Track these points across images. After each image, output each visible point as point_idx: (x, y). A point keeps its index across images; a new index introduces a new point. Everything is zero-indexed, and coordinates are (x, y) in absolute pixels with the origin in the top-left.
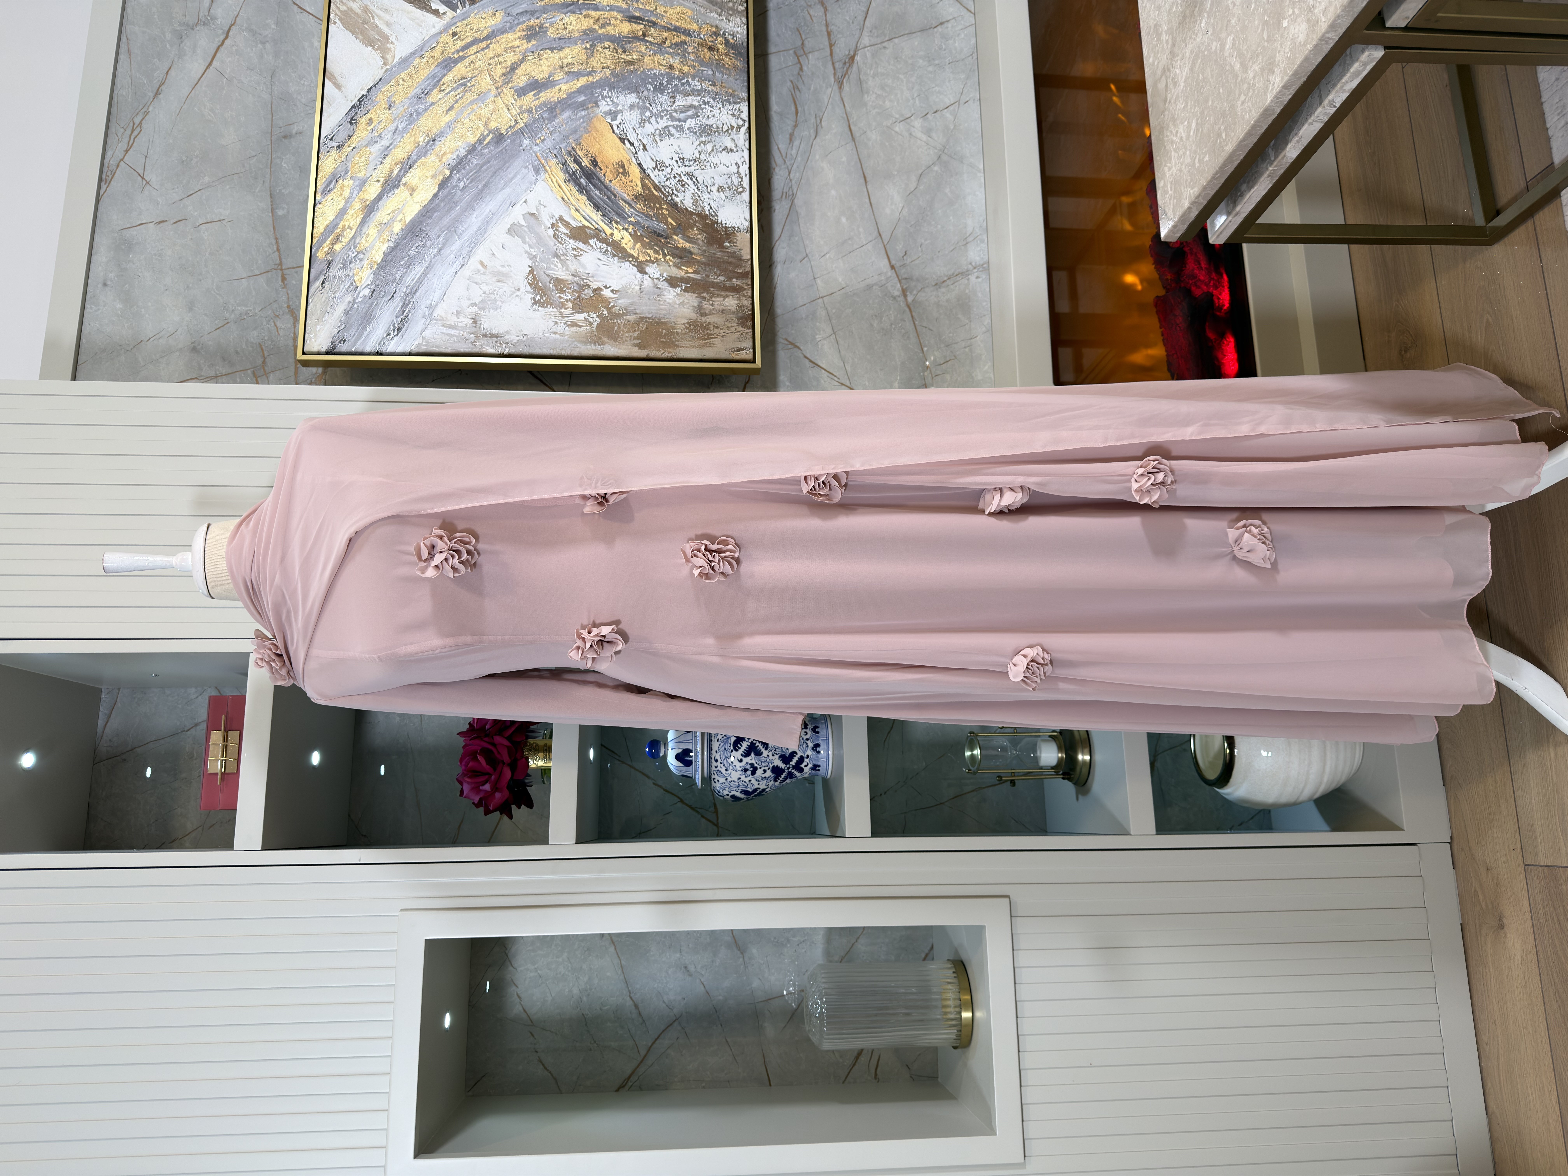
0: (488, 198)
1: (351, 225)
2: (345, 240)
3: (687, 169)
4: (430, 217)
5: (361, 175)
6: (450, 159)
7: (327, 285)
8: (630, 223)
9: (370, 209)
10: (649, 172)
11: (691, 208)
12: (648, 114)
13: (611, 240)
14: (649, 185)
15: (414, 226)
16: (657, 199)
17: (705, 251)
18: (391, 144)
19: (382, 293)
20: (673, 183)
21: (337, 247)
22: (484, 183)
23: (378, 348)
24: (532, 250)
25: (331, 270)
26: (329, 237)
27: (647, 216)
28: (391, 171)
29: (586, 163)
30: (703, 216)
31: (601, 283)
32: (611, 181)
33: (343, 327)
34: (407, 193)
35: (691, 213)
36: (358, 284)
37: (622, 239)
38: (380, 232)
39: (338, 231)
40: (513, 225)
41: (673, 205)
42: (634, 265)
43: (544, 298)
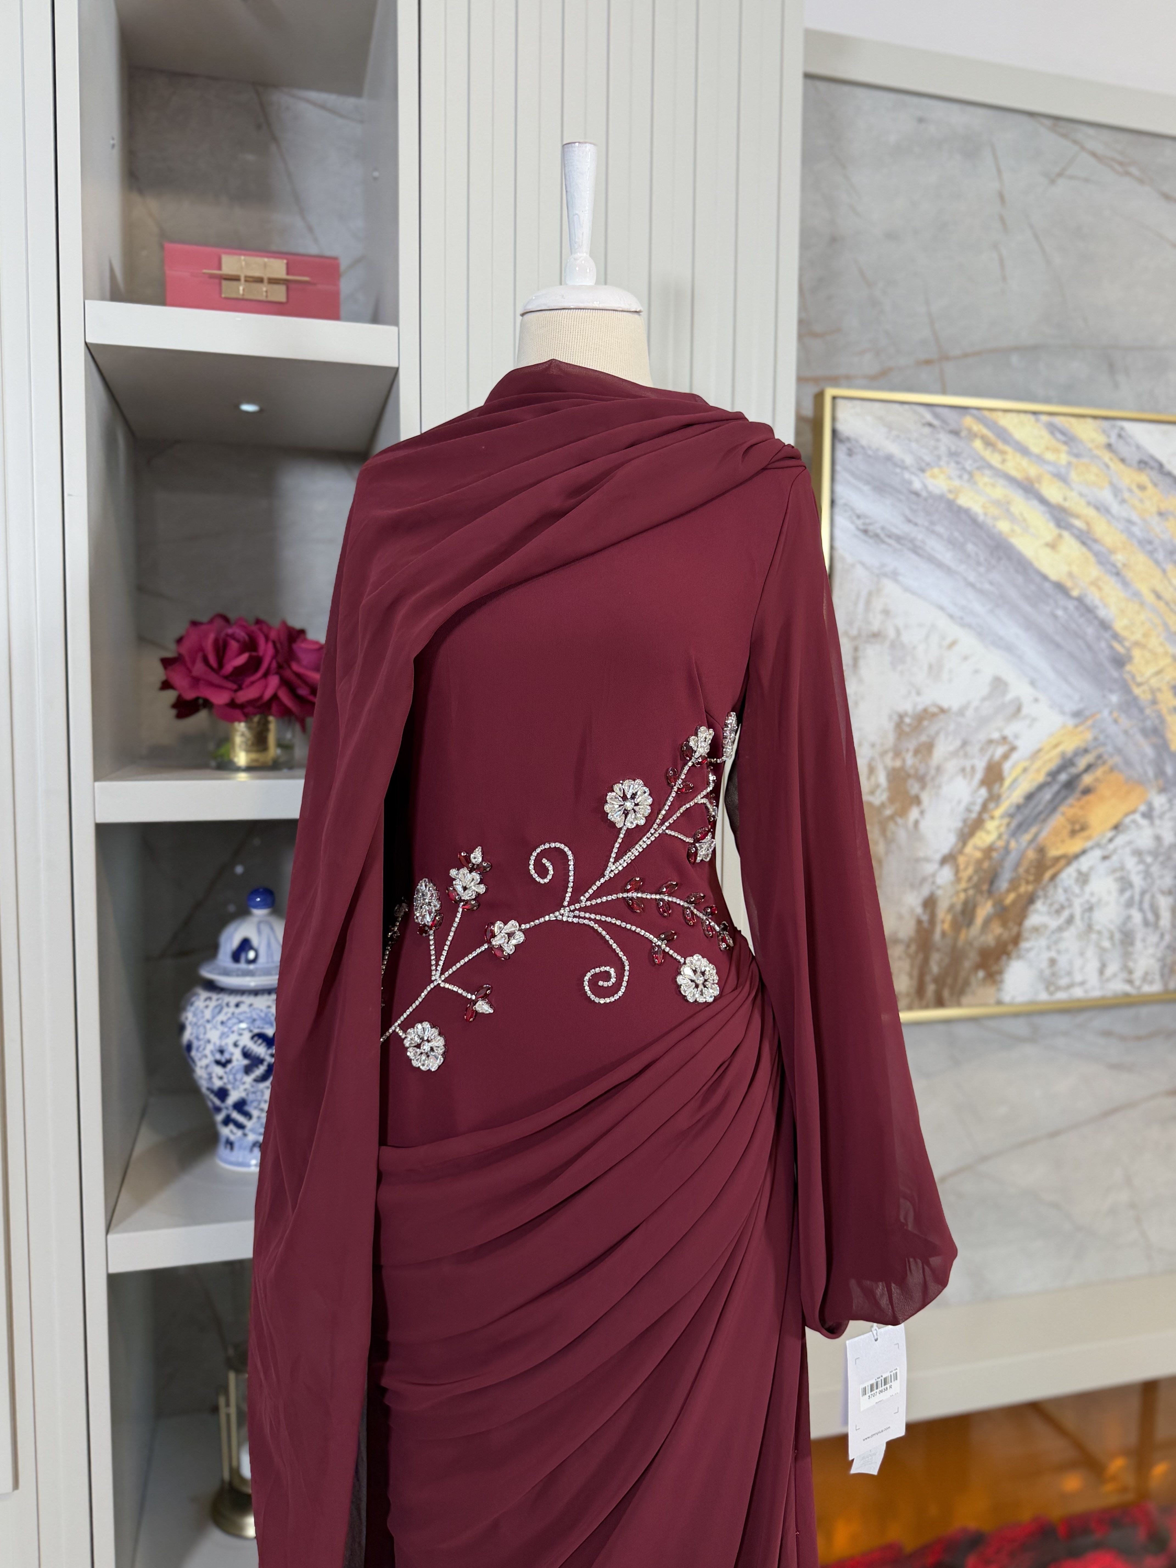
0: (1041, 649)
1: (1007, 463)
2: (987, 454)
3: (1078, 916)
4: (1016, 571)
5: (1073, 476)
6: (1093, 597)
7: (927, 430)
8: (1008, 843)
9: (1028, 488)
10: (1074, 865)
11: (1027, 923)
12: (1149, 859)
13: (985, 817)
14: (1058, 866)
15: (1006, 550)
16: (1038, 877)
17: (971, 945)
18: (1113, 516)
19: (915, 507)
20: (1060, 898)
21: (978, 444)
22: (1062, 643)
23: (839, 502)
24: (971, 711)
25: (947, 435)
26: (992, 432)
27: (1018, 865)
28: (1077, 516)
29: (1087, 779)
30: (1016, 940)
31: (927, 805)
32: (1063, 814)
33: (870, 453)
34: (1049, 539)
35: (1021, 924)
36: (928, 474)
37: (988, 832)
38: (997, 503)
39: (1000, 445)
40: (1006, 684)
41: (1031, 899)
42: (952, 850)
43: (907, 729)
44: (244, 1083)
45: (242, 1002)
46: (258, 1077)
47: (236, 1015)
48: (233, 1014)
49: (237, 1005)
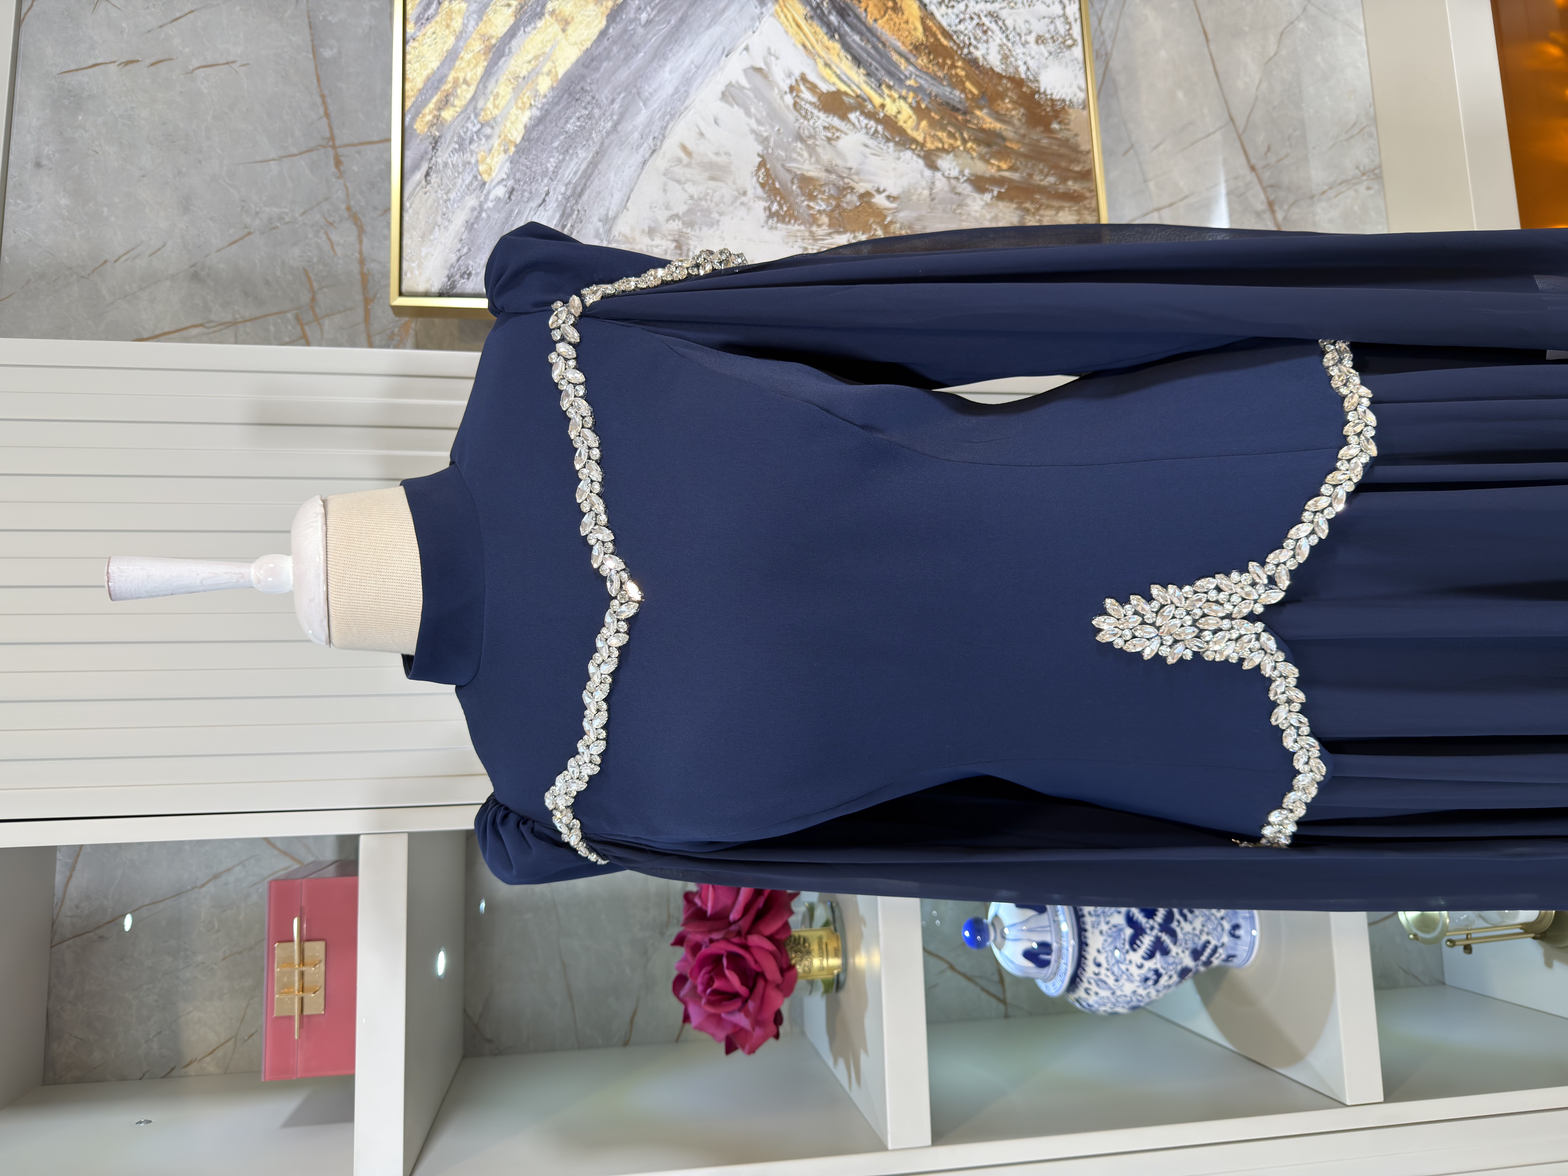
0: (687, 42)
1: (468, 78)
2: (459, 103)
3: (989, 7)
4: (597, 69)
7: (434, 178)
8: (910, 89)
9: (497, 52)
10: (932, 8)
11: (999, 68)
13: (882, 115)
14: (934, 29)
15: (572, 82)
16: (948, 53)
17: (1024, 136)
19: (526, 194)
20: (970, 27)
21: (447, 114)
22: (680, 14)
24: (762, 128)
25: (439, 153)
26: (432, 96)
27: (934, 77)
30: (1018, 82)
31: (872, 185)
32: (876, 20)
33: (465, 249)
34: (557, 28)
35: (1000, 76)
36: (486, 177)
37: (899, 112)
38: (517, 91)
39: (447, 86)
40: (730, 85)
41: (972, 63)
42: (919, 156)
43: (785, 209)
44: (1177, 954)
45: (1095, 960)
46: (1171, 941)
47: (1109, 967)
48: (1108, 970)
49: (1099, 965)
